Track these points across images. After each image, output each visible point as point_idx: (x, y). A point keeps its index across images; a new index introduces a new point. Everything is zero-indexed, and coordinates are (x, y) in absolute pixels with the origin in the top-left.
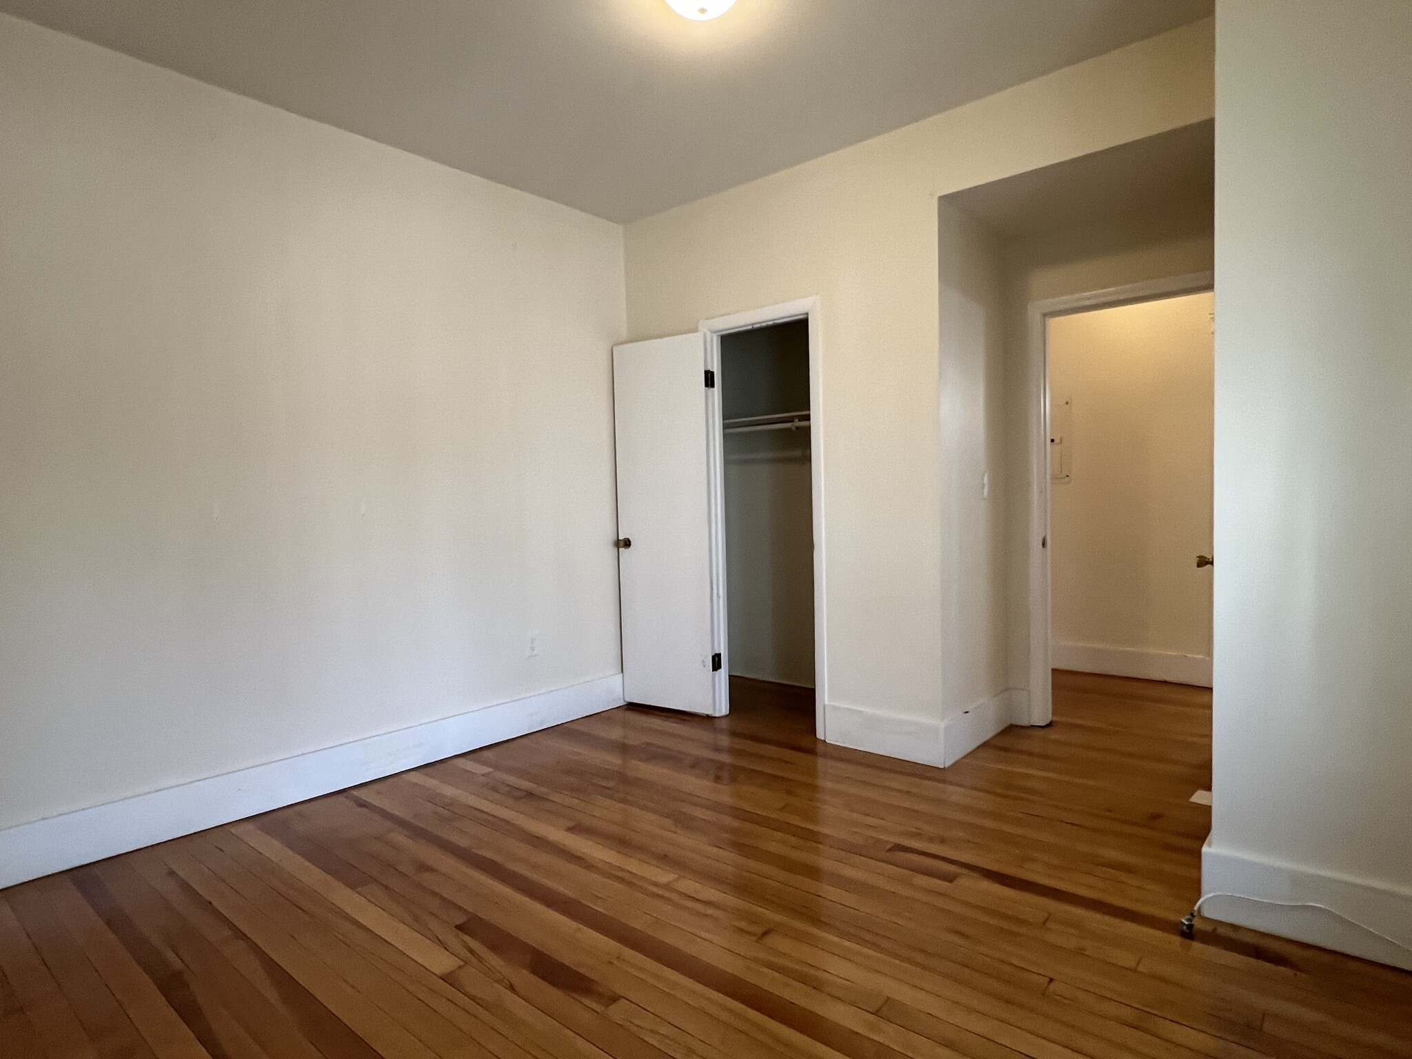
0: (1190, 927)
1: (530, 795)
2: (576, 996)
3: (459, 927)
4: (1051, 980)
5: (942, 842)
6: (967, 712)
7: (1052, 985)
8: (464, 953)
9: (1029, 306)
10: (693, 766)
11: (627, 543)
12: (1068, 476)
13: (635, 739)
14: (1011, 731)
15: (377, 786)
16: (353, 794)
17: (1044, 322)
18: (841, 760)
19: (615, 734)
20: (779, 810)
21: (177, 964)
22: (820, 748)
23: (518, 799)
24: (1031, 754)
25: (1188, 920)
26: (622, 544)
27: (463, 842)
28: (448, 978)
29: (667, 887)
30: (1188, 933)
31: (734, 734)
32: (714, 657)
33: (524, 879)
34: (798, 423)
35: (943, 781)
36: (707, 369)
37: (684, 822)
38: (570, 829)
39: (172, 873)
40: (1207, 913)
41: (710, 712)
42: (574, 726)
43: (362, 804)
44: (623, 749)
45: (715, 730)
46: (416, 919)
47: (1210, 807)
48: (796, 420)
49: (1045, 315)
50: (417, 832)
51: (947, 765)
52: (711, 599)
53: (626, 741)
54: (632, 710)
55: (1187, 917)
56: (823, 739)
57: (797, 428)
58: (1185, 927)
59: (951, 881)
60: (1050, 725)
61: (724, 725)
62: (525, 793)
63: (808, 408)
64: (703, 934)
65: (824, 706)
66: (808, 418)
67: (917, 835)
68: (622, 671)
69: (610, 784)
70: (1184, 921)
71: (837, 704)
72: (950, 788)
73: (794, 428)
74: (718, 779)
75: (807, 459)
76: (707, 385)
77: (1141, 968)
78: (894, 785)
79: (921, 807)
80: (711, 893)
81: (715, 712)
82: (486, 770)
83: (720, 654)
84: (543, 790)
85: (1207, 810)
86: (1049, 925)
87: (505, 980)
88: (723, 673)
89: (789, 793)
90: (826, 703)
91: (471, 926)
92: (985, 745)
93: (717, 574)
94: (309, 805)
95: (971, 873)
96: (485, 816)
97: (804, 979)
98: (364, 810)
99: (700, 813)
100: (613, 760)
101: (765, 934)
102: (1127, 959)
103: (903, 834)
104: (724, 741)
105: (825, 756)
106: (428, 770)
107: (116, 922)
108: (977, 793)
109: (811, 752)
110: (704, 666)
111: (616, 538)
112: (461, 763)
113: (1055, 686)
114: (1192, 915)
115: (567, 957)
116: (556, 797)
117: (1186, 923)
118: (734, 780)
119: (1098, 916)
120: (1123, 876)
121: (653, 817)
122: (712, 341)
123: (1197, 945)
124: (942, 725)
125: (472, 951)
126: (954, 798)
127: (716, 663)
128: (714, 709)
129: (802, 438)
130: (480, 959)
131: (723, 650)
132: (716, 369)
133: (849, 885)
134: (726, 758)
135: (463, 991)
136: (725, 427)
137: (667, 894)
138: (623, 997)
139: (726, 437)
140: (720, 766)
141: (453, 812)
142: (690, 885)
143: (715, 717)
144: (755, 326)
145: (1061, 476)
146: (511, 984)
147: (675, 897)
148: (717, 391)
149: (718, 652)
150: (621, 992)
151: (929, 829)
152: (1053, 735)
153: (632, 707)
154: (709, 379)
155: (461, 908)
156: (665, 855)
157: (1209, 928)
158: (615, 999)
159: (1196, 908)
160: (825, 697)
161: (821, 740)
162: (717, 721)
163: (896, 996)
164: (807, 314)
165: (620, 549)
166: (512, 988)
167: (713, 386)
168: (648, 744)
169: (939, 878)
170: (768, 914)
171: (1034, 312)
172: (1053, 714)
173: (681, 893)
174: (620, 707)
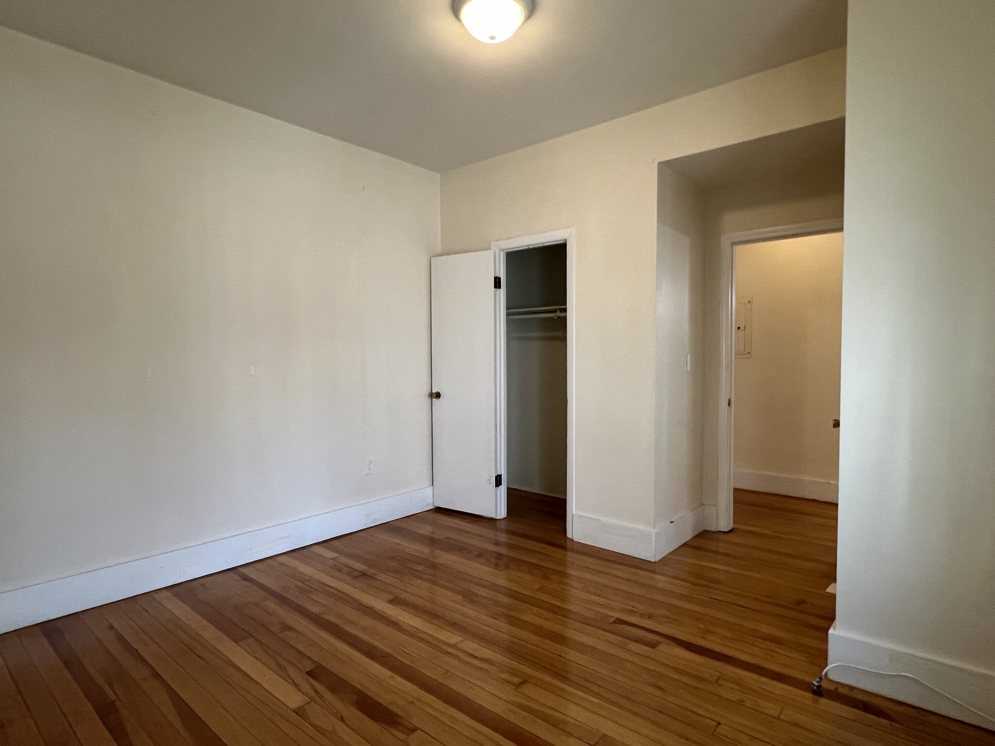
0: (819, 687)
1: (364, 574)
2: (388, 728)
3: (309, 673)
4: (719, 724)
5: (650, 618)
6: (672, 522)
7: (720, 727)
8: (312, 693)
9: (721, 237)
10: (479, 556)
11: (438, 395)
12: (749, 353)
13: (440, 535)
14: (704, 535)
15: (257, 565)
16: (240, 572)
17: (732, 248)
18: (584, 554)
19: (426, 530)
20: (538, 590)
21: (111, 695)
22: (569, 544)
23: (355, 577)
24: (716, 552)
25: (818, 682)
26: (434, 396)
27: (315, 609)
28: (299, 712)
29: (455, 646)
30: (818, 692)
31: (510, 532)
32: (496, 477)
33: (355, 638)
34: (559, 314)
35: (654, 572)
36: (496, 276)
37: (470, 598)
38: (391, 602)
39: (111, 627)
40: (831, 676)
41: (493, 516)
42: (398, 524)
43: (246, 578)
44: (432, 541)
45: (496, 529)
46: (279, 665)
47: (835, 595)
48: (558, 312)
49: (733, 244)
50: (283, 601)
51: (657, 560)
52: (496, 436)
53: (435, 536)
54: (439, 512)
55: (817, 680)
56: (571, 537)
57: (559, 317)
58: (815, 687)
59: (654, 648)
60: (731, 531)
61: (503, 525)
62: (361, 574)
63: (565, 304)
64: (478, 683)
65: (573, 514)
66: (565, 310)
67: (632, 612)
68: (433, 485)
69: (421, 568)
70: (815, 682)
71: (581, 514)
72: (659, 577)
73: (556, 317)
74: (496, 566)
75: (564, 339)
76: (495, 287)
77: (782, 717)
78: (618, 573)
79: (637, 591)
80: (486, 652)
81: (497, 516)
82: (335, 555)
83: (501, 475)
84: (373, 571)
85: (833, 597)
86: (720, 682)
87: (339, 715)
88: (503, 488)
89: (545, 577)
90: (574, 512)
91: (316, 673)
92: (685, 545)
93: (500, 420)
94: (209, 578)
95: (667, 641)
96: (332, 590)
97: (546, 719)
98: (246, 583)
99: (482, 592)
100: (424, 550)
101: (521, 684)
102: (773, 710)
103: (622, 610)
104: (503, 537)
105: (572, 551)
106: (295, 554)
107: (71, 663)
108: (675, 581)
109: (563, 547)
110: (490, 483)
111: (430, 391)
112: (317, 549)
113: (736, 501)
114: (821, 678)
115: (384, 698)
116: (383, 577)
117: (816, 684)
118: (507, 567)
119: (755, 676)
120: (774, 647)
121: (449, 593)
122: (499, 255)
123: (823, 701)
124: (653, 531)
125: (316, 691)
126: (660, 585)
127: (498, 481)
128: (496, 514)
129: (561, 324)
130: (321, 697)
131: (503, 472)
132: (503, 276)
133: (583, 648)
134: (504, 551)
135: (308, 722)
136: (508, 315)
137: (455, 652)
138: (420, 729)
139: (509, 322)
140: (499, 556)
141: (308, 586)
142: (470, 646)
143: (497, 519)
144: (530, 247)
145: (744, 353)
146: (342, 716)
147: (461, 655)
148: (503, 291)
149: (500, 474)
150: (418, 725)
151: (641, 608)
152: (732, 538)
153: (439, 510)
154: (497, 283)
155: (309, 658)
156: (456, 623)
157: (832, 687)
158: (414, 730)
159: (824, 673)
160: (573, 509)
161: (570, 538)
162: (498, 522)
163: (609, 733)
164: (566, 240)
165: (433, 399)
166: (342, 719)
167: (500, 287)
168: (448, 538)
169: (646, 645)
170: (525, 669)
171: (725, 241)
172: (734, 522)
173: (464, 652)
174: (431, 509)
